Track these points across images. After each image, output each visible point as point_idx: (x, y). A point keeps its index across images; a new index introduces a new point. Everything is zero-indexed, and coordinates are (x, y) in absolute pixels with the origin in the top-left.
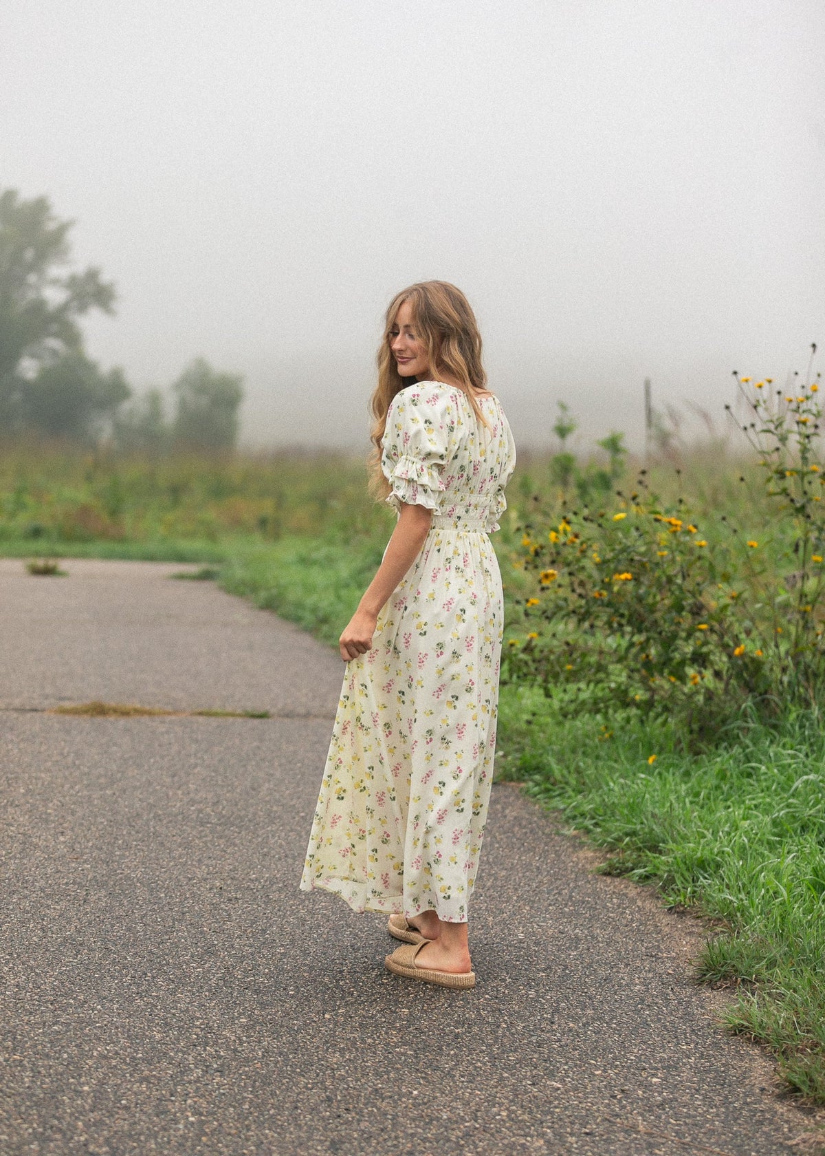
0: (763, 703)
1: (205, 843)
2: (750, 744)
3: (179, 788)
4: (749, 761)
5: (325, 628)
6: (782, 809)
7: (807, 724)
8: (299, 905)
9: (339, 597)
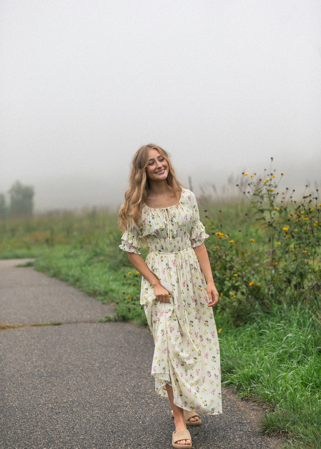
0: (262, 304)
1: (43, 386)
2: (260, 322)
3: (29, 361)
4: (260, 329)
5: (78, 283)
6: (279, 350)
7: (282, 311)
8: (86, 413)
9: (82, 271)
